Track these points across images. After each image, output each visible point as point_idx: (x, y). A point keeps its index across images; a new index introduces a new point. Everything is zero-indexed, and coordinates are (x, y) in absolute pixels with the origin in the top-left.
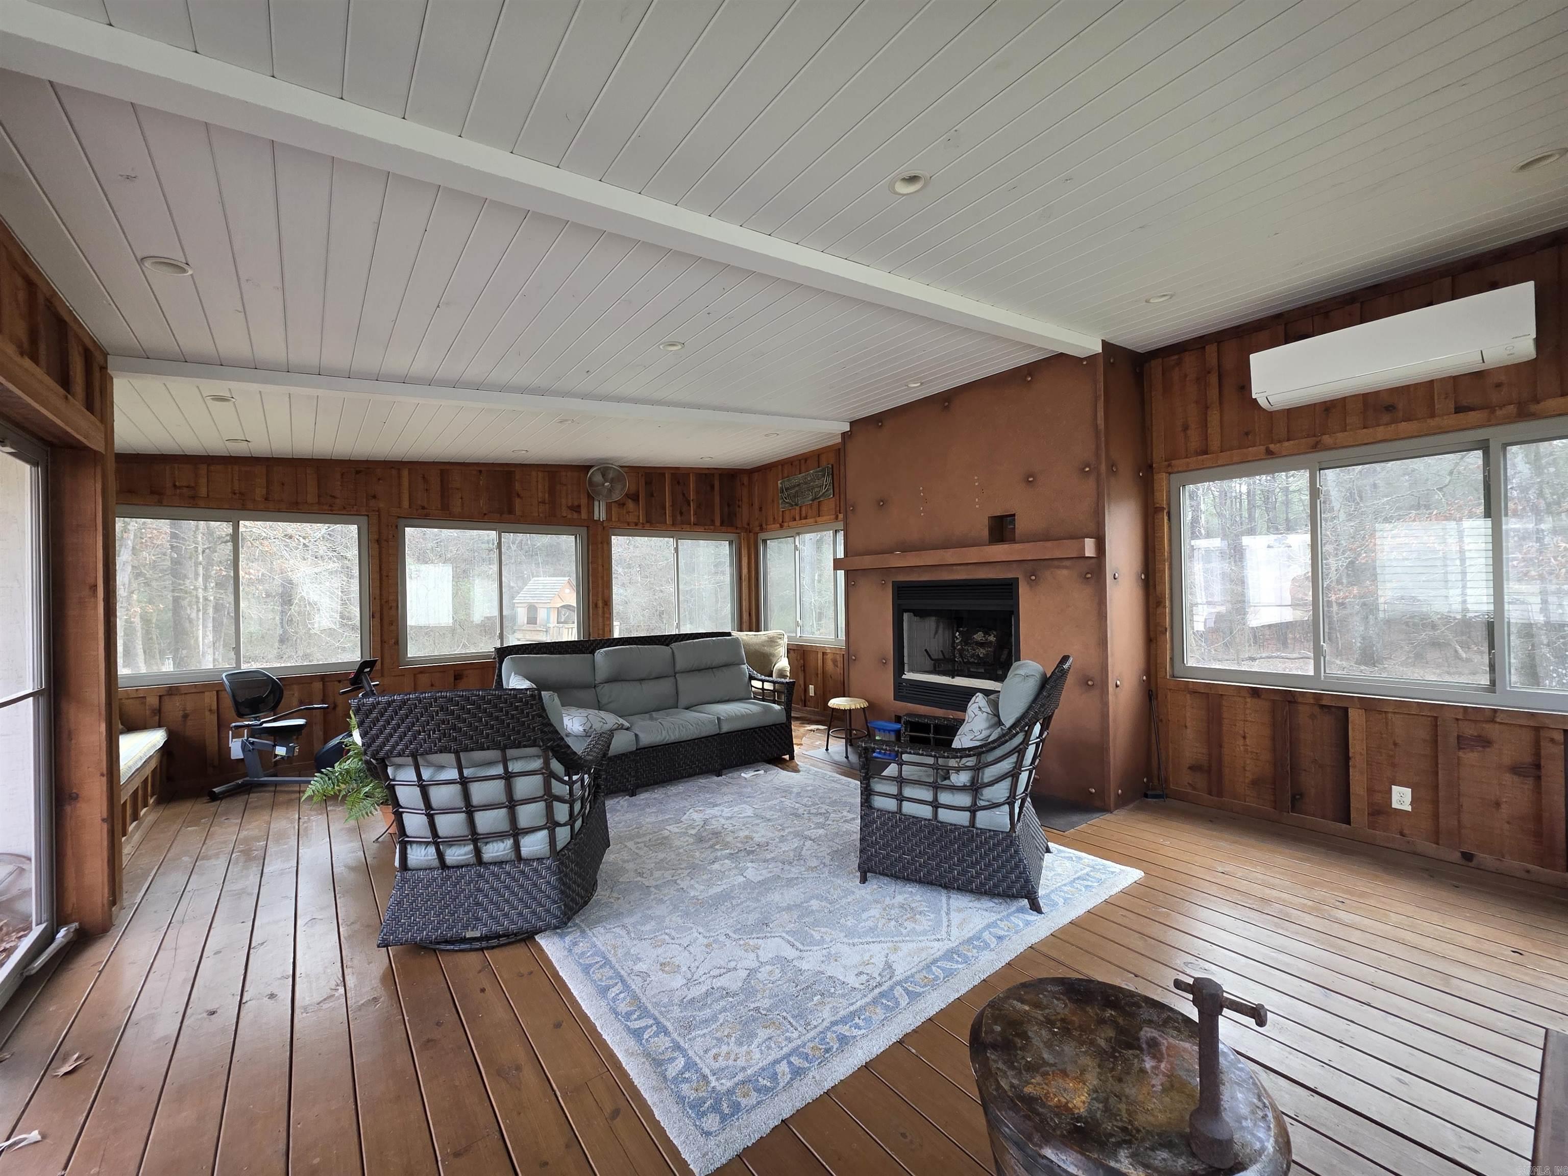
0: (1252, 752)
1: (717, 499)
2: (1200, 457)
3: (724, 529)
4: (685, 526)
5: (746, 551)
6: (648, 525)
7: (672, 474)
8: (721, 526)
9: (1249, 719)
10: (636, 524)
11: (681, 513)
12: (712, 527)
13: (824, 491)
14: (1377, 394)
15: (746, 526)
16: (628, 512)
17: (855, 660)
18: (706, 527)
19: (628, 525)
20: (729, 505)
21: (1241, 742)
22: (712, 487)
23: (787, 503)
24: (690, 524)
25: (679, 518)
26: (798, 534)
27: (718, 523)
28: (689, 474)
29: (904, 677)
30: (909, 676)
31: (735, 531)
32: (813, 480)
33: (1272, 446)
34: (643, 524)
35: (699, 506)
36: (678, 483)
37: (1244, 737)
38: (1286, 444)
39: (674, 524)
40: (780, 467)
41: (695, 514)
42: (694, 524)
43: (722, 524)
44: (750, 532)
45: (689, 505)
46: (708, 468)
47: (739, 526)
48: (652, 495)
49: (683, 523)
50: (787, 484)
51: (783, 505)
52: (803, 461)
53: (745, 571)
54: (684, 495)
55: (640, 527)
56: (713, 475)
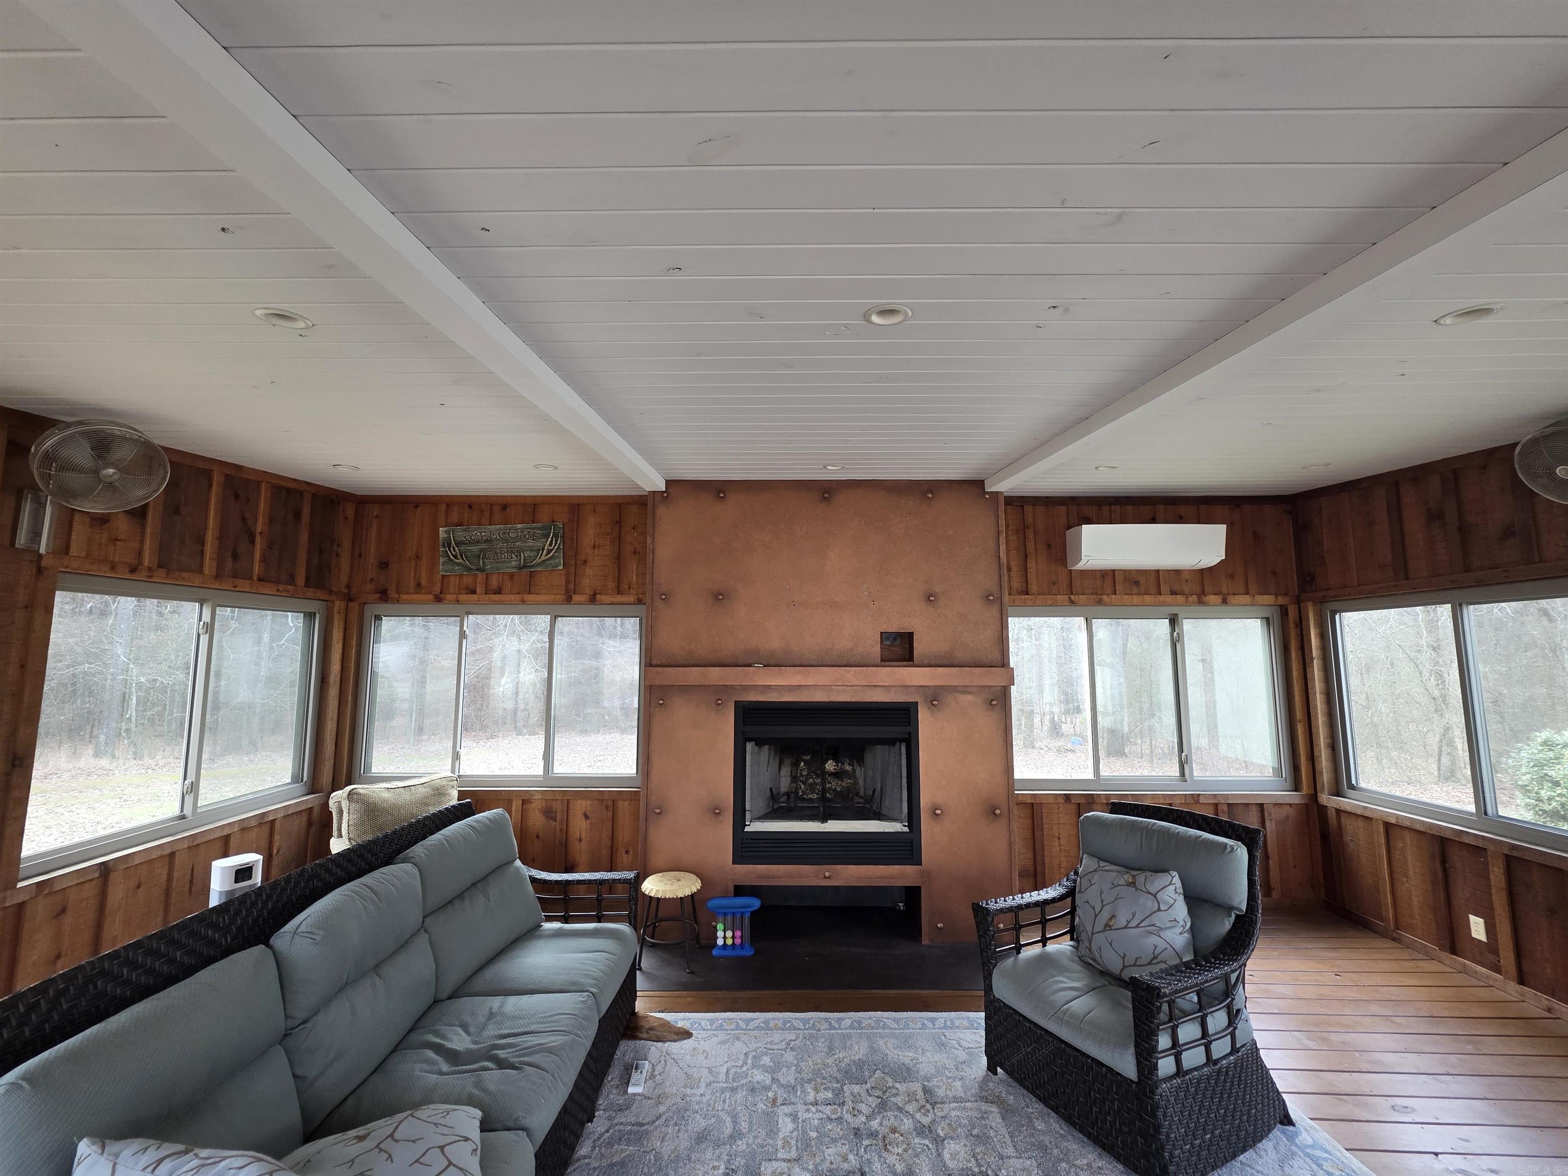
0: (1065, 850)
1: (304, 538)
2: (1023, 596)
3: (310, 592)
4: (240, 582)
5: (341, 635)
6: (162, 572)
7: (227, 476)
8: (306, 586)
9: (1061, 822)
10: (133, 570)
11: (235, 556)
12: (290, 588)
13: (543, 558)
14: (1130, 571)
15: (344, 590)
16: (115, 540)
17: (660, 813)
18: (281, 587)
19: (113, 568)
20: (321, 552)
21: (1056, 843)
22: (298, 515)
23: (459, 564)
24: (251, 578)
25: (229, 564)
26: (468, 613)
27: (301, 580)
28: (258, 483)
29: (747, 829)
30: (755, 827)
31: (327, 597)
32: (518, 539)
33: (1072, 597)
34: (150, 569)
35: (270, 545)
36: (237, 496)
37: (1059, 838)
38: (1081, 597)
39: (218, 576)
40: (444, 507)
41: (263, 560)
42: (260, 579)
43: (307, 585)
44: (351, 600)
45: (253, 542)
46: (295, 480)
47: (334, 589)
48: (177, 511)
49: (235, 576)
50: (460, 534)
51: (446, 567)
52: (497, 509)
53: (335, 667)
54: (244, 520)
55: (142, 575)
56: (301, 493)
